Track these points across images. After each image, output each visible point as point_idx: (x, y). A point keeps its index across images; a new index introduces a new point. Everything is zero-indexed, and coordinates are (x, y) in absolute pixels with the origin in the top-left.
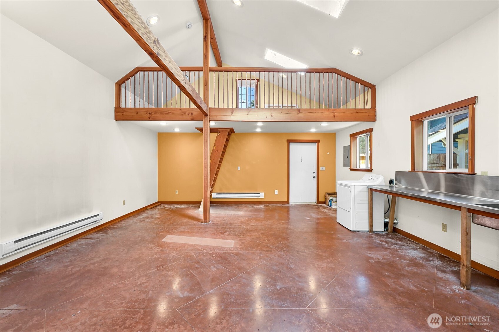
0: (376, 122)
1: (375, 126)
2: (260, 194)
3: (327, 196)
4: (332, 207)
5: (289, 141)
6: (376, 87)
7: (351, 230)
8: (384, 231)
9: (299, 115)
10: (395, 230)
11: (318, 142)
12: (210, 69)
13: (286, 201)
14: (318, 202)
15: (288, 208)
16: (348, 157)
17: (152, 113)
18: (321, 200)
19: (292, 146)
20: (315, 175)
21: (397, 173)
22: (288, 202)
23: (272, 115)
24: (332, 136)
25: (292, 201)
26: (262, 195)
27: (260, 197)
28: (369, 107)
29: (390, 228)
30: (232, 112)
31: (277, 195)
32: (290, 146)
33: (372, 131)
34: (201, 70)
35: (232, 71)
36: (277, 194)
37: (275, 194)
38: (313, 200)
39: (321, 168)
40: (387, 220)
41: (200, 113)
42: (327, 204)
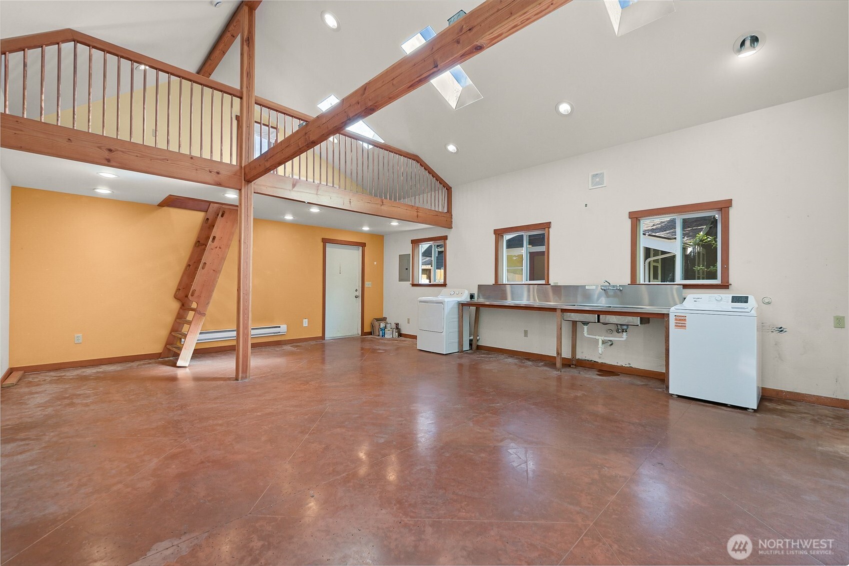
0: (452, 229)
1: (452, 234)
2: (279, 327)
3: (376, 323)
4: (386, 336)
5: (325, 241)
6: (452, 189)
7: (445, 353)
8: (469, 350)
9: (382, 207)
10: (479, 348)
11: (363, 245)
12: (255, 100)
13: (321, 335)
14: (363, 333)
15: (323, 345)
16: (407, 269)
17: (117, 150)
18: (367, 329)
19: (330, 249)
20: (359, 293)
21: (480, 287)
22: (323, 337)
23: (350, 202)
24: (379, 238)
25: (328, 335)
26: (283, 328)
27: (279, 332)
28: (446, 211)
29: (474, 347)
30: (294, 186)
31: (307, 327)
32: (327, 249)
33: (447, 239)
34: (238, 95)
35: (292, 116)
36: (307, 325)
37: (304, 325)
38: (356, 330)
39: (368, 284)
40: (472, 338)
41: (234, 175)
42: (378, 334)
